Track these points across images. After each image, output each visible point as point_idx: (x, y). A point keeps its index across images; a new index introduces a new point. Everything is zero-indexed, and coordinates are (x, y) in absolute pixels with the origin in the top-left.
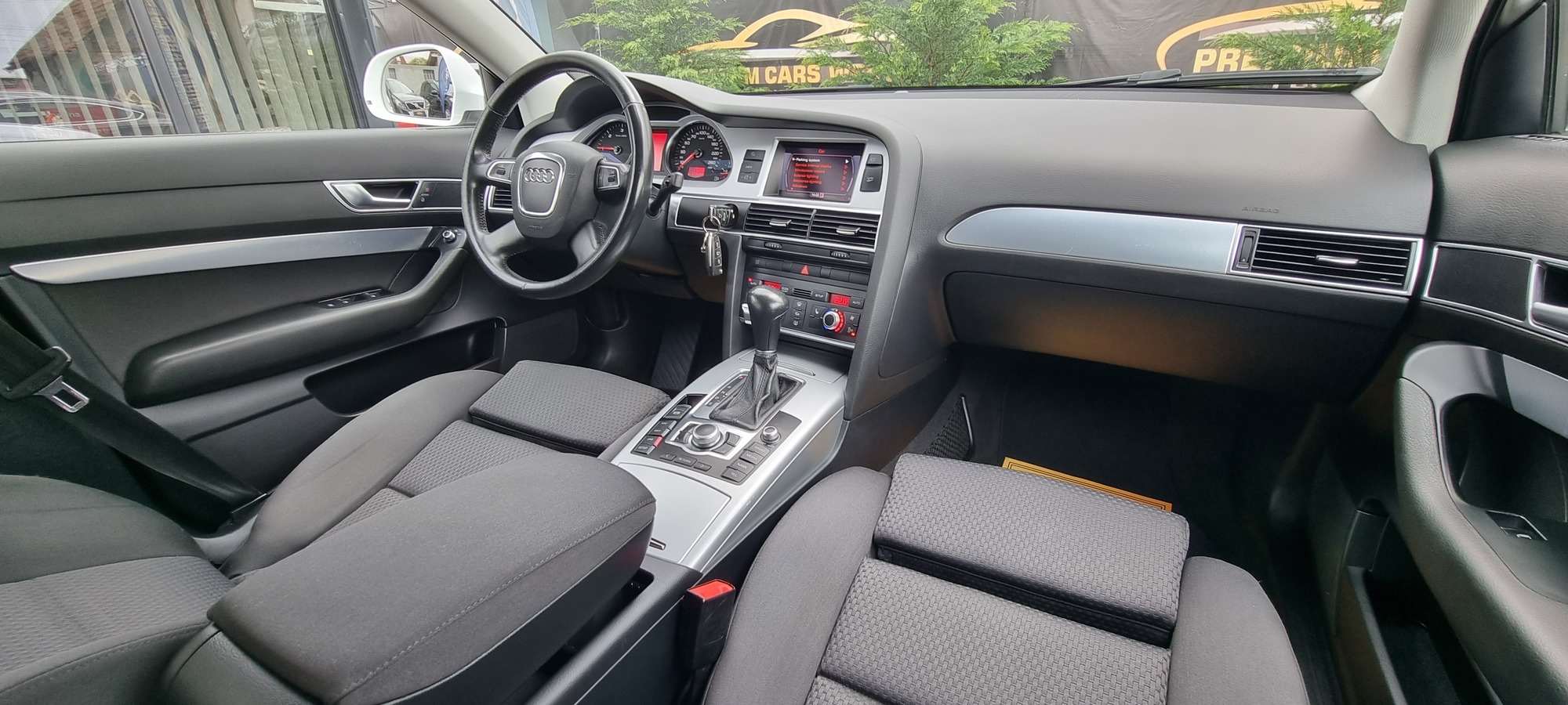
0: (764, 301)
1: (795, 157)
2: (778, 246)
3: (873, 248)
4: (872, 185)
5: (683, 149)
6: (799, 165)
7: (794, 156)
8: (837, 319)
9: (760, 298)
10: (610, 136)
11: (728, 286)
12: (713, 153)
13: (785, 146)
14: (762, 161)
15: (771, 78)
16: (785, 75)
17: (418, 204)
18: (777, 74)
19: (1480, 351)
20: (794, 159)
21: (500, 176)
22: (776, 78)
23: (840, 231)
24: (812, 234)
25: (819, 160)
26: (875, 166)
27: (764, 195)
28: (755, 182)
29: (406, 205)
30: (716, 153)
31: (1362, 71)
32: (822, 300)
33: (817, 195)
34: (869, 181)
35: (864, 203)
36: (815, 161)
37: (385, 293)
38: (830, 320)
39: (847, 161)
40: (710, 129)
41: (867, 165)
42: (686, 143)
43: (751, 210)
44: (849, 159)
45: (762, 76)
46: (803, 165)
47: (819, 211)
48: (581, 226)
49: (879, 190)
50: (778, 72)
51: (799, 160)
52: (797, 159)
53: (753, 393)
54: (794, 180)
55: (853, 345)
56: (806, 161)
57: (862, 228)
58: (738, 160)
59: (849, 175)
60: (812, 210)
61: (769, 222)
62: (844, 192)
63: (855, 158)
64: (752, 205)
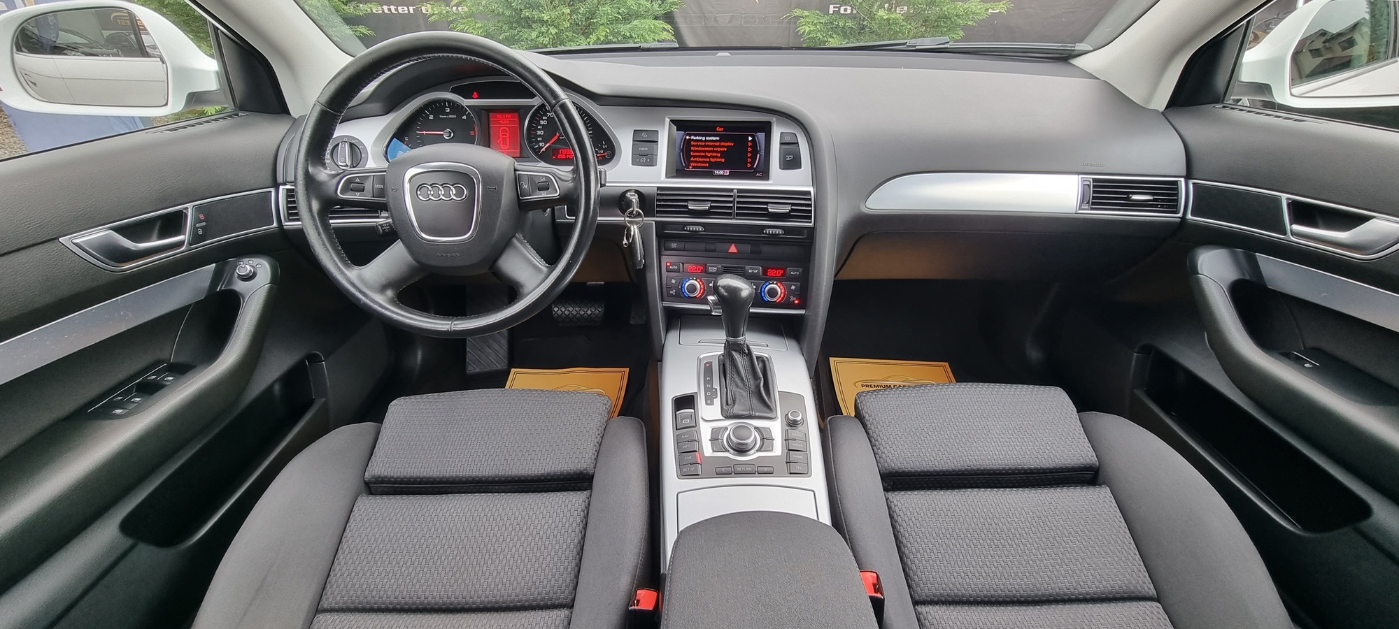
0: (734, 291)
1: (690, 135)
2: (700, 228)
3: (811, 222)
4: (791, 162)
5: (540, 130)
6: (695, 143)
7: (687, 135)
8: (779, 291)
9: (728, 288)
10: (431, 117)
13: (680, 125)
14: (657, 142)
17: (196, 239)
20: (688, 137)
21: (358, 194)
23: (773, 209)
24: (738, 214)
25: (718, 138)
26: (789, 146)
27: (667, 176)
28: (653, 164)
29: (180, 244)
31: (1080, 47)
33: (721, 172)
34: (788, 159)
35: (789, 180)
36: (714, 138)
38: (772, 293)
39: (750, 139)
41: (781, 144)
42: (542, 122)
43: (658, 194)
44: (751, 136)
46: (701, 144)
47: (739, 191)
49: (800, 168)
51: (695, 138)
52: (692, 137)
53: (742, 379)
54: (692, 159)
55: (802, 312)
56: (704, 138)
57: (793, 204)
58: (625, 142)
59: (755, 152)
60: (731, 190)
61: (687, 206)
62: (752, 167)
63: (761, 136)
64: (659, 188)
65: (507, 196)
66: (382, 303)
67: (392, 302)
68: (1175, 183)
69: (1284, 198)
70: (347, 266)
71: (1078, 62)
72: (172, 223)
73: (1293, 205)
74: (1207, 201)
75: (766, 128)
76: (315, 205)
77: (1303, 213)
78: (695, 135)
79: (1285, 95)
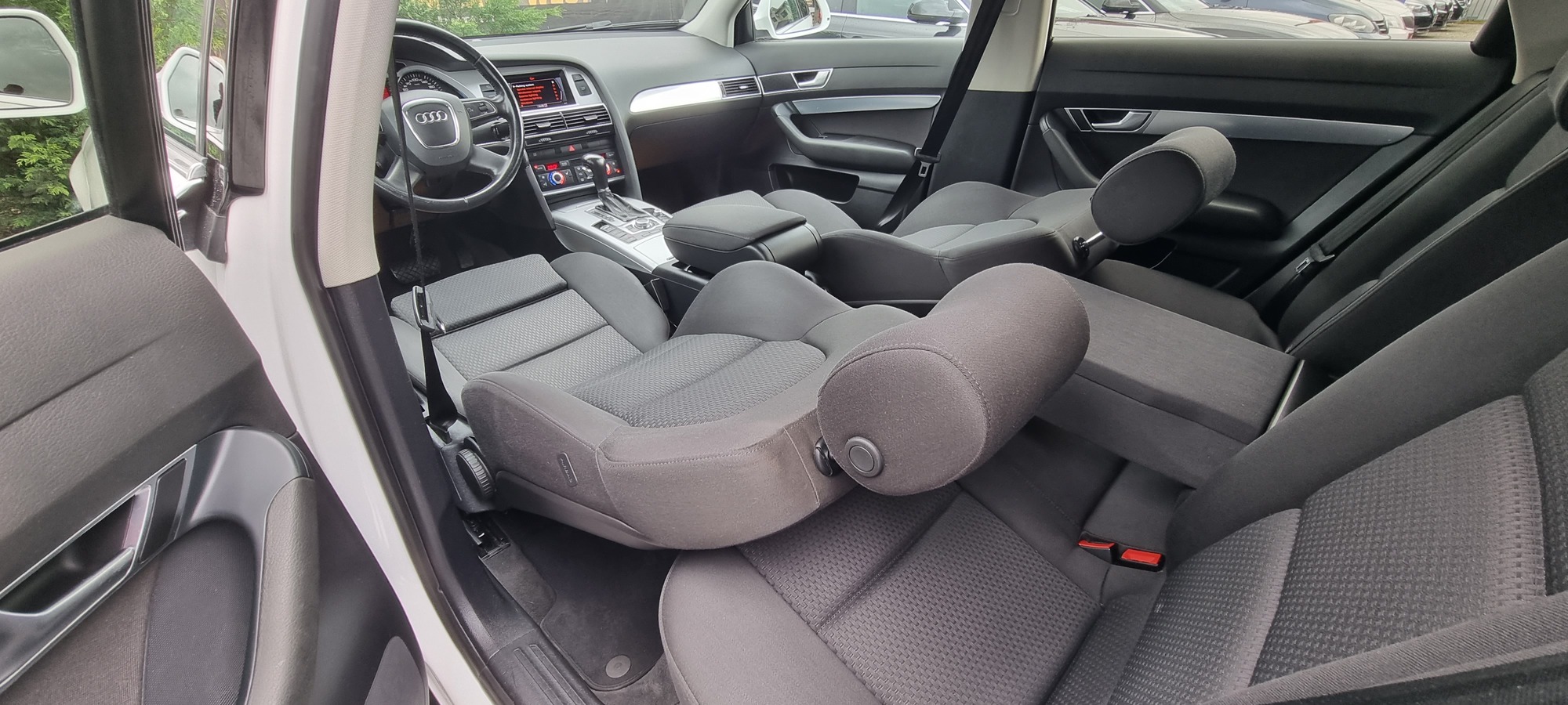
0: (594, 160)
1: (515, 85)
2: (549, 139)
3: (611, 124)
4: (585, 91)
6: (520, 90)
19: (787, 103)
20: (514, 87)
23: (587, 119)
24: (568, 126)
25: (533, 84)
26: (580, 82)
31: (681, 21)
33: (543, 106)
34: (582, 90)
35: (587, 101)
36: (531, 85)
41: (575, 81)
44: (555, 80)
47: (563, 112)
49: (591, 93)
51: (519, 86)
52: (517, 86)
54: (521, 100)
55: (622, 177)
56: (524, 86)
57: (597, 114)
58: (477, 92)
59: (558, 90)
60: (558, 113)
61: (537, 127)
62: (560, 100)
63: (559, 80)
68: (753, 79)
69: (792, 73)
71: (682, 29)
73: (795, 75)
74: (769, 84)
75: (559, 73)
77: (801, 77)
78: (518, 84)
79: (774, 34)
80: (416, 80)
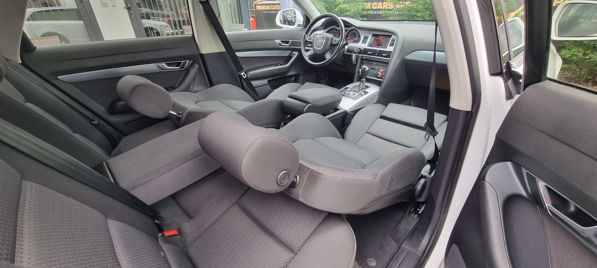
0: (364, 69)
2: (369, 58)
3: (390, 58)
4: (392, 45)
8: (380, 74)
9: (363, 68)
10: (332, 31)
11: (356, 67)
12: (356, 36)
13: (374, 35)
14: (368, 38)
15: (374, 7)
16: (380, 6)
17: (289, 46)
18: (377, 6)
20: (375, 38)
22: (376, 7)
23: (383, 55)
24: (377, 55)
26: (393, 40)
27: (367, 46)
28: (365, 43)
29: (287, 46)
30: (357, 36)
32: (377, 70)
33: (380, 47)
35: (389, 49)
36: (380, 39)
37: (281, 65)
38: (378, 74)
40: (356, 31)
41: (392, 40)
42: (350, 34)
44: (388, 39)
45: (371, 6)
46: (377, 40)
47: (379, 50)
48: (327, 51)
50: (378, 4)
51: (377, 38)
54: (375, 43)
55: (382, 80)
57: (388, 54)
58: (362, 38)
61: (367, 53)
64: (364, 49)
65: (329, 43)
66: (307, 59)
67: (309, 59)
70: (305, 51)
72: (287, 42)
75: (390, 36)
76: (304, 42)
80: (355, 31)
